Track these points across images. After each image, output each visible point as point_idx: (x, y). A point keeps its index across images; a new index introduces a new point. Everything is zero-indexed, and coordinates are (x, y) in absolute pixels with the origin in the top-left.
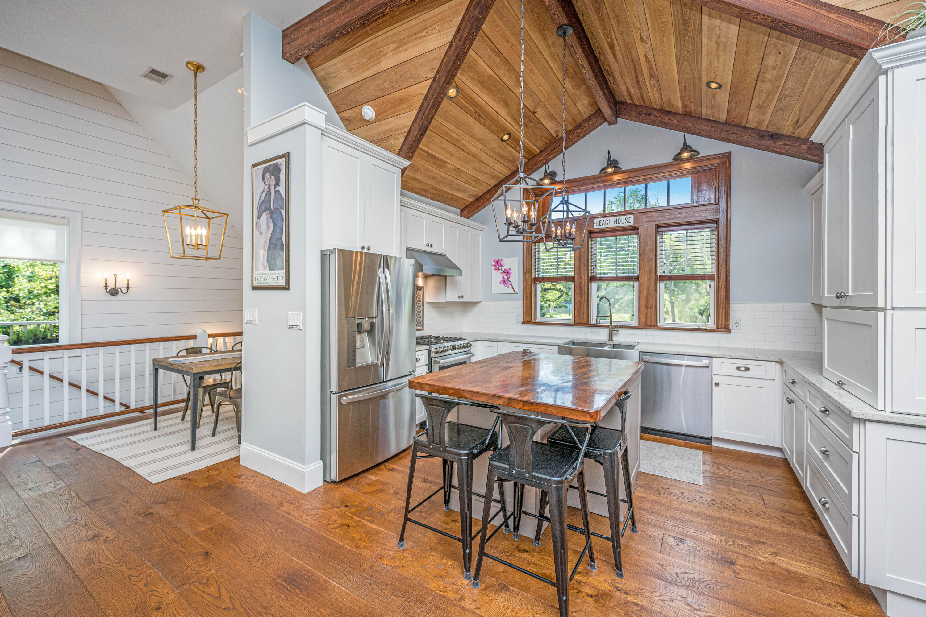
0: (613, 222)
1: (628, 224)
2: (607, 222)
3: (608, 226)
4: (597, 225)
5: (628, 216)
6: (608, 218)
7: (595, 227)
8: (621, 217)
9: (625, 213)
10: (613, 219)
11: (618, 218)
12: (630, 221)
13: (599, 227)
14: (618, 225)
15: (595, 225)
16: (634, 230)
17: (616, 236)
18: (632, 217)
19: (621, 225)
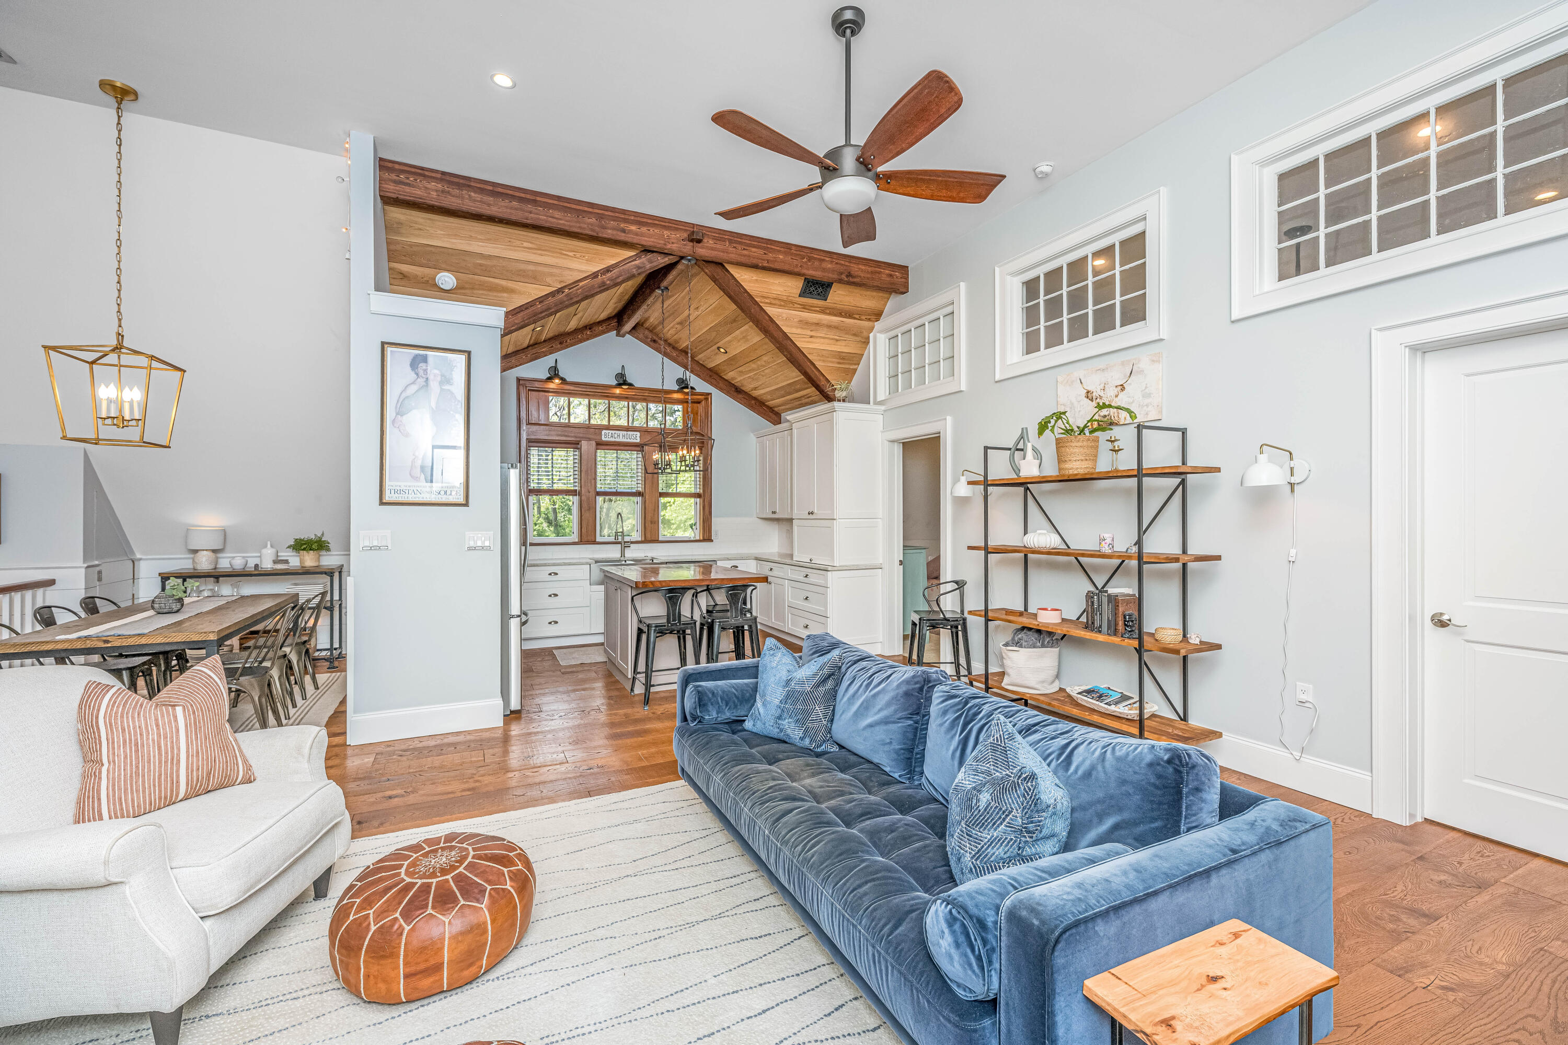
0: (621, 436)
1: (635, 441)
2: (616, 436)
3: (617, 440)
4: (606, 436)
5: (635, 433)
6: (617, 432)
7: (603, 439)
8: (629, 433)
9: (627, 429)
10: (621, 433)
11: (625, 433)
12: (636, 438)
13: (607, 439)
14: (625, 440)
15: (603, 437)
16: (639, 447)
17: (617, 450)
18: (638, 434)
19: (629, 440)
